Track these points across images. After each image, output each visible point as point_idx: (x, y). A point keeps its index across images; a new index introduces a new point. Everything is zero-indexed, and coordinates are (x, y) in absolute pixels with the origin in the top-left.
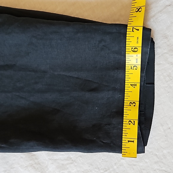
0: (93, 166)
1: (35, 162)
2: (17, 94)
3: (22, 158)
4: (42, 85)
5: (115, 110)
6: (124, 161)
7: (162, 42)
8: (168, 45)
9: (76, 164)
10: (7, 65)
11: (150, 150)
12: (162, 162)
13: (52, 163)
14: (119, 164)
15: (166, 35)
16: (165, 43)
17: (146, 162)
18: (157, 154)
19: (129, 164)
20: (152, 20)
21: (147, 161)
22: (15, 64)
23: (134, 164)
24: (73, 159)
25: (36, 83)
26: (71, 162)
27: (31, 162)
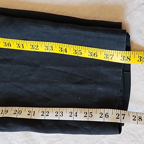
0: (78, 143)
1: (29, 138)
2: (14, 84)
3: (18, 135)
4: (35, 77)
5: (96, 101)
6: (104, 139)
7: (137, 36)
8: (142, 39)
9: (63, 141)
10: (5, 59)
11: (127, 130)
12: (138, 141)
13: (43, 140)
14: (100, 142)
15: (140, 30)
16: (140, 37)
17: (124, 141)
18: (133, 133)
19: (109, 142)
20: (128, 17)
21: (125, 139)
22: (12, 58)
23: (114, 142)
24: (61, 136)
25: (30, 75)
26: (59, 139)
27: (26, 139)
